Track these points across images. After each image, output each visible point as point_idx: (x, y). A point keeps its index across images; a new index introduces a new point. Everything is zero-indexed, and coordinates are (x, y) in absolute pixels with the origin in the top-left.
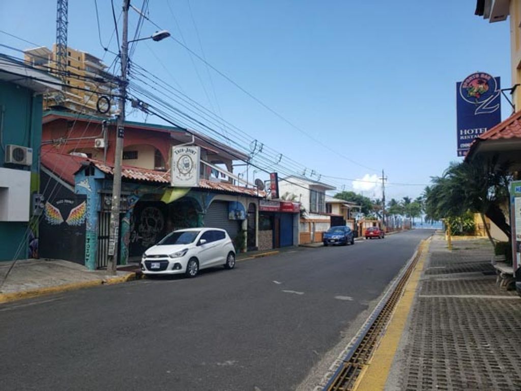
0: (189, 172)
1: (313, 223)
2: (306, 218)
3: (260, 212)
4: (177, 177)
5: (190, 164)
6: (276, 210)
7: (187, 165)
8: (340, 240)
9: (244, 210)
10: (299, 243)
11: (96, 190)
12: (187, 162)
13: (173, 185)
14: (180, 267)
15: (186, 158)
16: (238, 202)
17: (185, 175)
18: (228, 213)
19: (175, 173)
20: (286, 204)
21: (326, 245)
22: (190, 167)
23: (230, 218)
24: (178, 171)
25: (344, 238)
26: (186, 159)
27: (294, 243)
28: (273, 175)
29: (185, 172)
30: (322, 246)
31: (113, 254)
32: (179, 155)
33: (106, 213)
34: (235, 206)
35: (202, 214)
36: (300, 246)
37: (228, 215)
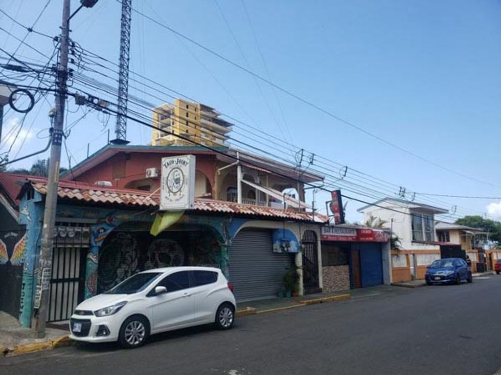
0: (180, 190)
1: (414, 254)
2: (401, 249)
3: (323, 243)
4: (166, 197)
5: (181, 179)
6: (350, 239)
7: (177, 181)
8: (448, 277)
9: (295, 240)
10: (391, 281)
11: (37, 218)
12: (178, 177)
13: (161, 208)
14: (108, 333)
15: (177, 171)
16: (284, 230)
17: (175, 193)
19: (164, 193)
20: (364, 232)
21: (429, 283)
22: (181, 182)
23: (275, 251)
24: (168, 190)
25: (454, 274)
26: (176, 173)
27: (385, 281)
28: (335, 193)
29: (175, 190)
30: (424, 285)
31: (38, 308)
32: (169, 169)
33: (59, 248)
34: (280, 235)
35: (225, 246)
36: (392, 285)
37: (272, 246)
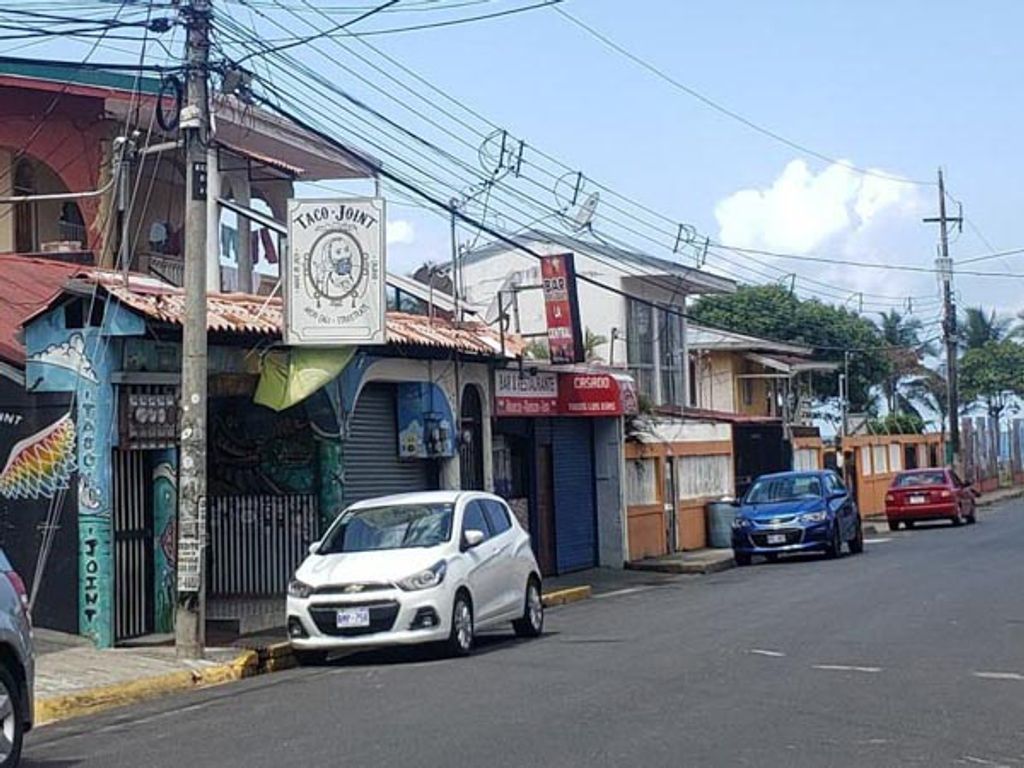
0: (352, 292)
1: (670, 460)
2: (644, 441)
4: (307, 310)
5: (356, 261)
6: (545, 409)
7: (343, 267)
8: (810, 534)
9: (450, 419)
10: (627, 558)
11: (109, 376)
12: (344, 255)
13: (292, 340)
14: (435, 621)
15: (340, 239)
16: (431, 385)
17: (336, 301)
18: (397, 432)
19: (300, 297)
20: (583, 382)
21: (743, 559)
22: (355, 272)
23: (405, 454)
24: (312, 290)
25: (826, 523)
26: (336, 245)
27: (604, 558)
29: (335, 291)
30: (726, 565)
31: (196, 589)
32: (312, 232)
34: (423, 405)
35: (338, 441)
36: (627, 566)
37: (397, 438)
